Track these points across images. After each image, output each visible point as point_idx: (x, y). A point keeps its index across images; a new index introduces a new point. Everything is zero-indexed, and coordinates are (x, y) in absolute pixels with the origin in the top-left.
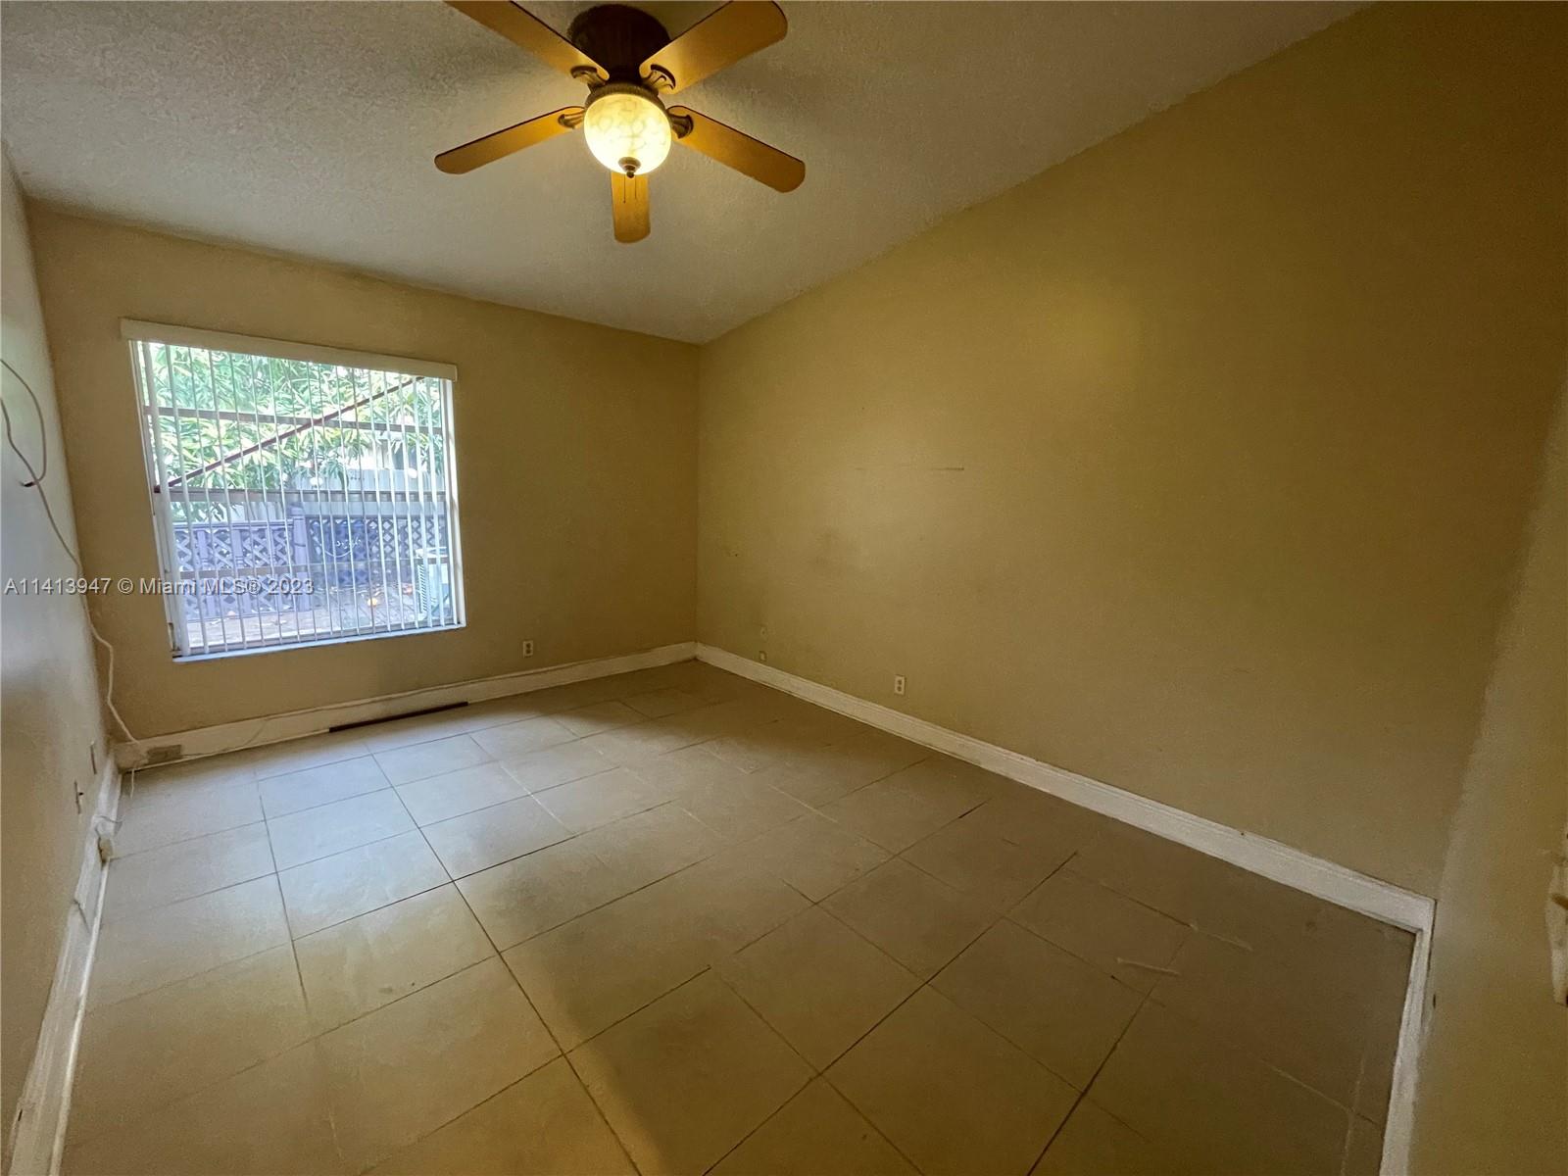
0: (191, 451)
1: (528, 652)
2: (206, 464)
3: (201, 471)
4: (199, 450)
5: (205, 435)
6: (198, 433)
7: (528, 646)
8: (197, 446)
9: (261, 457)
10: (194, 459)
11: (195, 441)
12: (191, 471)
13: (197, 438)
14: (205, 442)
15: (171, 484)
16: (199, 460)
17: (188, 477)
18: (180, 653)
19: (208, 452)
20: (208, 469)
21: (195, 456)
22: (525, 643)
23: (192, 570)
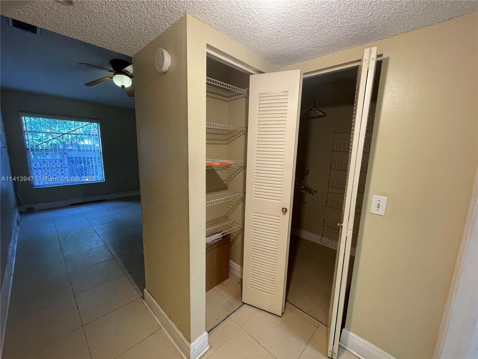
0: (35, 140)
1: (122, 188)
2: (39, 143)
3: (38, 145)
4: (38, 140)
5: (39, 136)
6: (37, 135)
7: (122, 186)
8: (37, 139)
9: (54, 141)
10: (36, 142)
11: (36, 137)
12: (35, 145)
13: (37, 137)
14: (39, 138)
15: (31, 148)
16: (38, 142)
17: (35, 146)
18: (33, 186)
19: (40, 140)
20: (40, 144)
21: (37, 141)
22: (121, 186)
23: (36, 167)
